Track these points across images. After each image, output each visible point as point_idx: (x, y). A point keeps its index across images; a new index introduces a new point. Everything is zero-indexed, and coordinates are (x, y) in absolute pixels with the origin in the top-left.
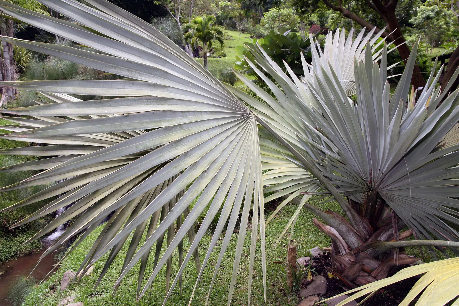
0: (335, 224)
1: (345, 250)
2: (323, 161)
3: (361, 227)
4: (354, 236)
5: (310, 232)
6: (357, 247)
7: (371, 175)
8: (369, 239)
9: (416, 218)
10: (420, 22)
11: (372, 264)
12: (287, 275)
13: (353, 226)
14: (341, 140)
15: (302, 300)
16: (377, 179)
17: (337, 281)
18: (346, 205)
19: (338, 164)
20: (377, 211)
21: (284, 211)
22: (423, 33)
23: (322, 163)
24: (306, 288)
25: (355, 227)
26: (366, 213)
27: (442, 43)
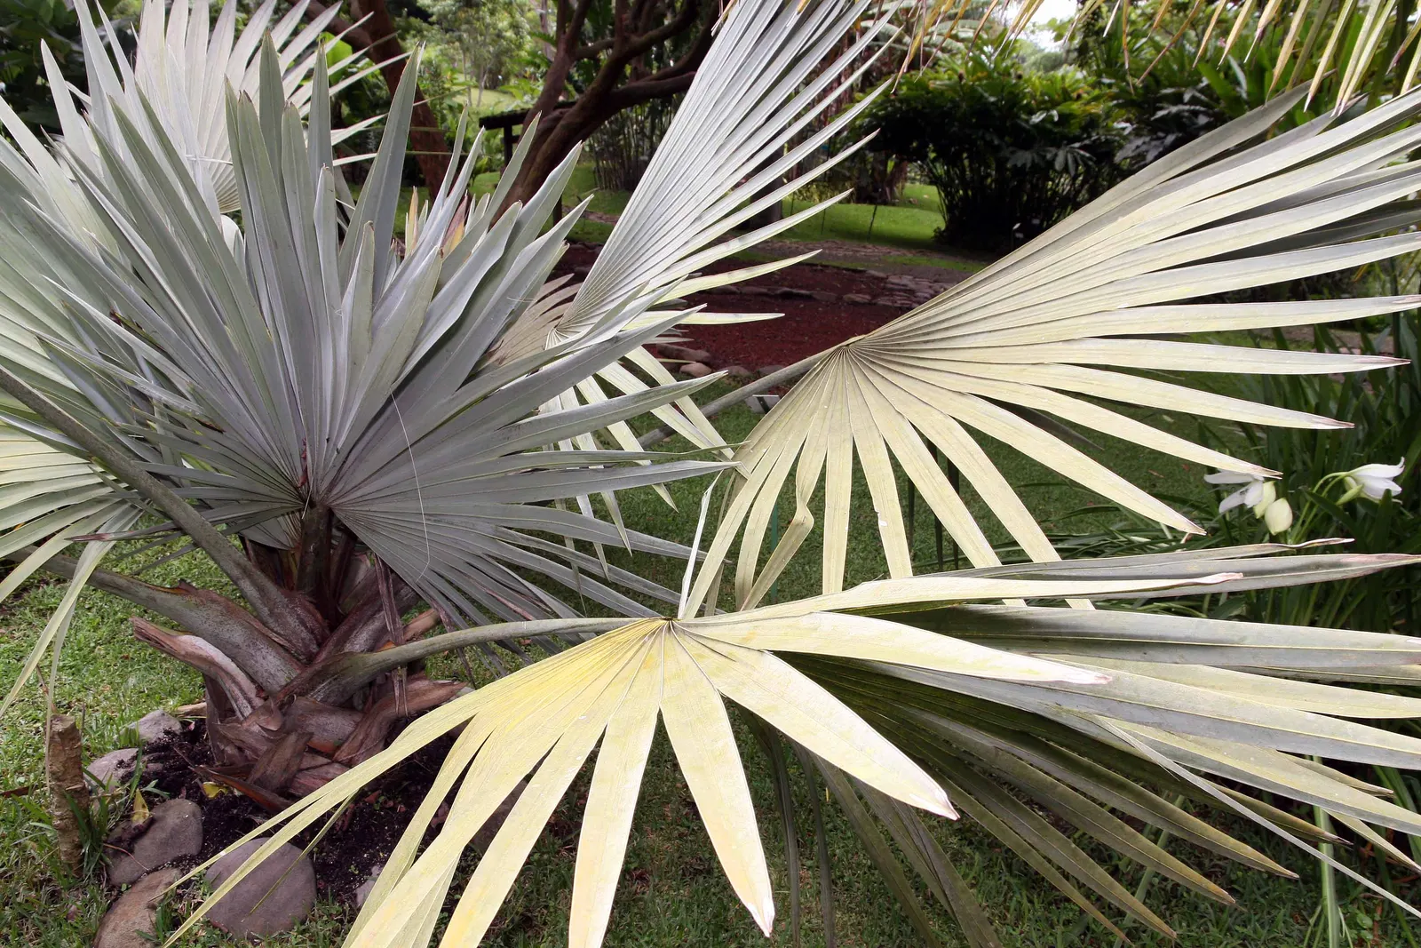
0: (206, 625)
1: (250, 702)
2: (148, 426)
3: (292, 621)
4: (273, 654)
5: (132, 666)
6: (284, 683)
7: (305, 458)
8: (318, 653)
9: (443, 572)
10: (447, 9)
11: (336, 725)
12: (56, 827)
13: (265, 624)
14: (203, 353)
15: (120, 893)
16: (324, 469)
17: (235, 802)
18: (234, 562)
19: (198, 433)
20: (334, 568)
21: (27, 611)
22: (457, 44)
23: (144, 432)
24: (132, 852)
25: (272, 625)
26: (300, 578)
27: (506, 79)
